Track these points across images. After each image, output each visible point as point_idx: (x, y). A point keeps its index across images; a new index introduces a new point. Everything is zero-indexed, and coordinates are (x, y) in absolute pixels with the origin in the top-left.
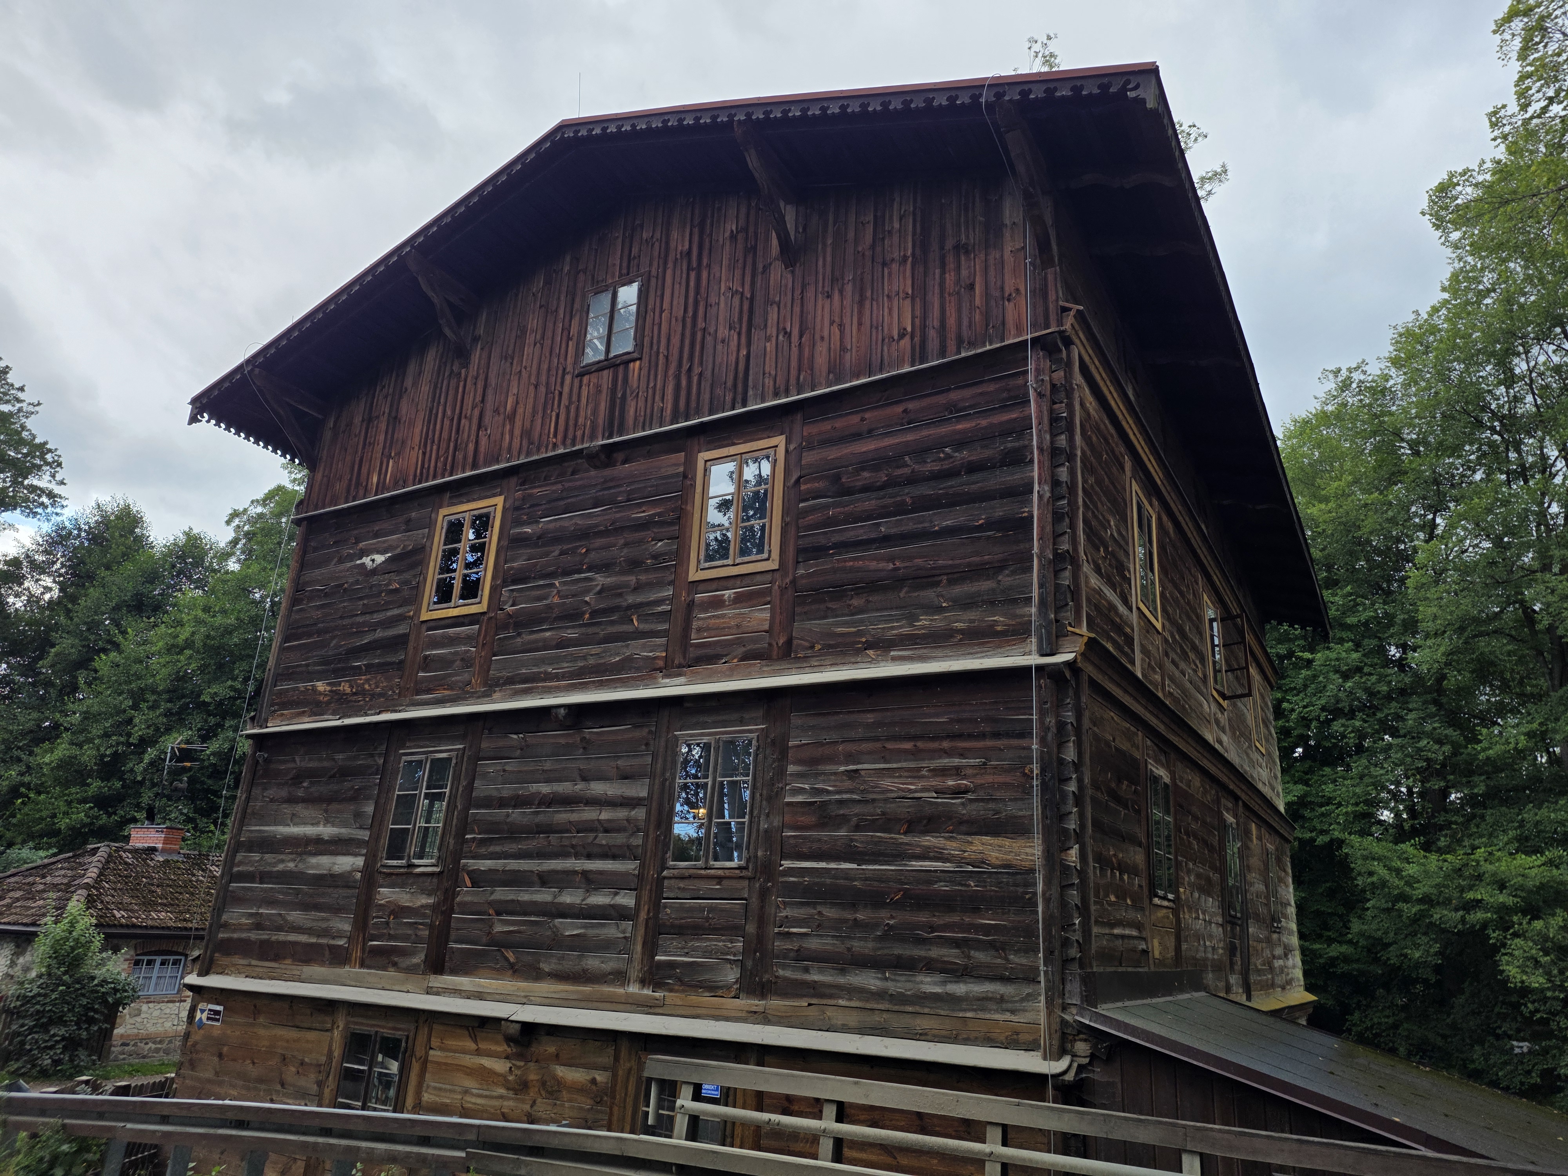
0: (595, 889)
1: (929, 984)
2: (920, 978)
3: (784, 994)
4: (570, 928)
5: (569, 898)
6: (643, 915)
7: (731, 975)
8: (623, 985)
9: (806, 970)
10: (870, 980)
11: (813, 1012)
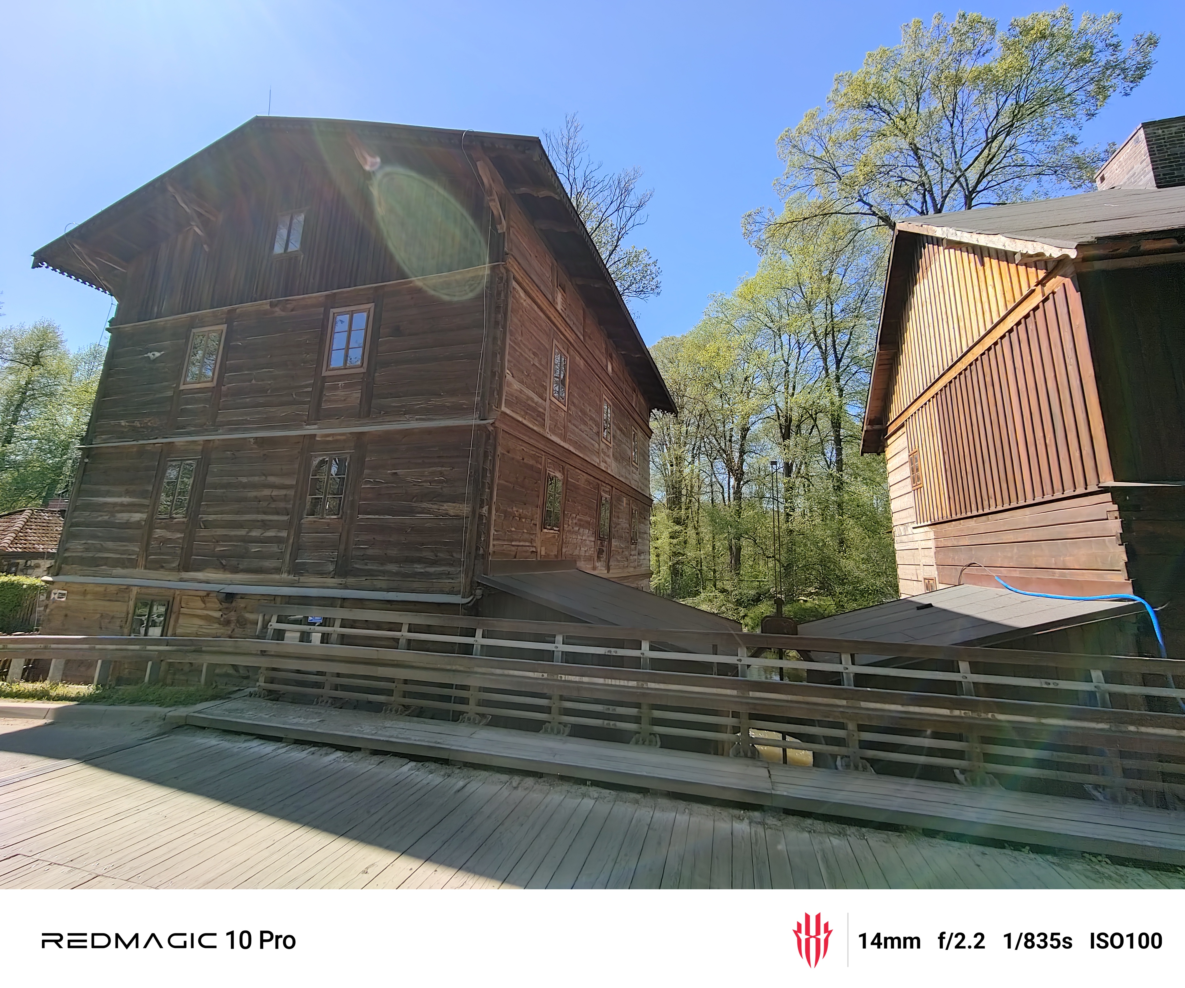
0: (268, 529)
1: (419, 568)
2: (416, 566)
3: (355, 576)
4: (254, 548)
5: (255, 533)
6: (291, 541)
7: (331, 568)
8: (279, 574)
9: (366, 565)
10: (393, 567)
11: (367, 583)
